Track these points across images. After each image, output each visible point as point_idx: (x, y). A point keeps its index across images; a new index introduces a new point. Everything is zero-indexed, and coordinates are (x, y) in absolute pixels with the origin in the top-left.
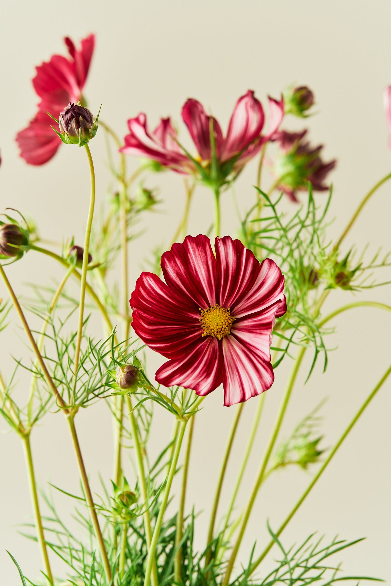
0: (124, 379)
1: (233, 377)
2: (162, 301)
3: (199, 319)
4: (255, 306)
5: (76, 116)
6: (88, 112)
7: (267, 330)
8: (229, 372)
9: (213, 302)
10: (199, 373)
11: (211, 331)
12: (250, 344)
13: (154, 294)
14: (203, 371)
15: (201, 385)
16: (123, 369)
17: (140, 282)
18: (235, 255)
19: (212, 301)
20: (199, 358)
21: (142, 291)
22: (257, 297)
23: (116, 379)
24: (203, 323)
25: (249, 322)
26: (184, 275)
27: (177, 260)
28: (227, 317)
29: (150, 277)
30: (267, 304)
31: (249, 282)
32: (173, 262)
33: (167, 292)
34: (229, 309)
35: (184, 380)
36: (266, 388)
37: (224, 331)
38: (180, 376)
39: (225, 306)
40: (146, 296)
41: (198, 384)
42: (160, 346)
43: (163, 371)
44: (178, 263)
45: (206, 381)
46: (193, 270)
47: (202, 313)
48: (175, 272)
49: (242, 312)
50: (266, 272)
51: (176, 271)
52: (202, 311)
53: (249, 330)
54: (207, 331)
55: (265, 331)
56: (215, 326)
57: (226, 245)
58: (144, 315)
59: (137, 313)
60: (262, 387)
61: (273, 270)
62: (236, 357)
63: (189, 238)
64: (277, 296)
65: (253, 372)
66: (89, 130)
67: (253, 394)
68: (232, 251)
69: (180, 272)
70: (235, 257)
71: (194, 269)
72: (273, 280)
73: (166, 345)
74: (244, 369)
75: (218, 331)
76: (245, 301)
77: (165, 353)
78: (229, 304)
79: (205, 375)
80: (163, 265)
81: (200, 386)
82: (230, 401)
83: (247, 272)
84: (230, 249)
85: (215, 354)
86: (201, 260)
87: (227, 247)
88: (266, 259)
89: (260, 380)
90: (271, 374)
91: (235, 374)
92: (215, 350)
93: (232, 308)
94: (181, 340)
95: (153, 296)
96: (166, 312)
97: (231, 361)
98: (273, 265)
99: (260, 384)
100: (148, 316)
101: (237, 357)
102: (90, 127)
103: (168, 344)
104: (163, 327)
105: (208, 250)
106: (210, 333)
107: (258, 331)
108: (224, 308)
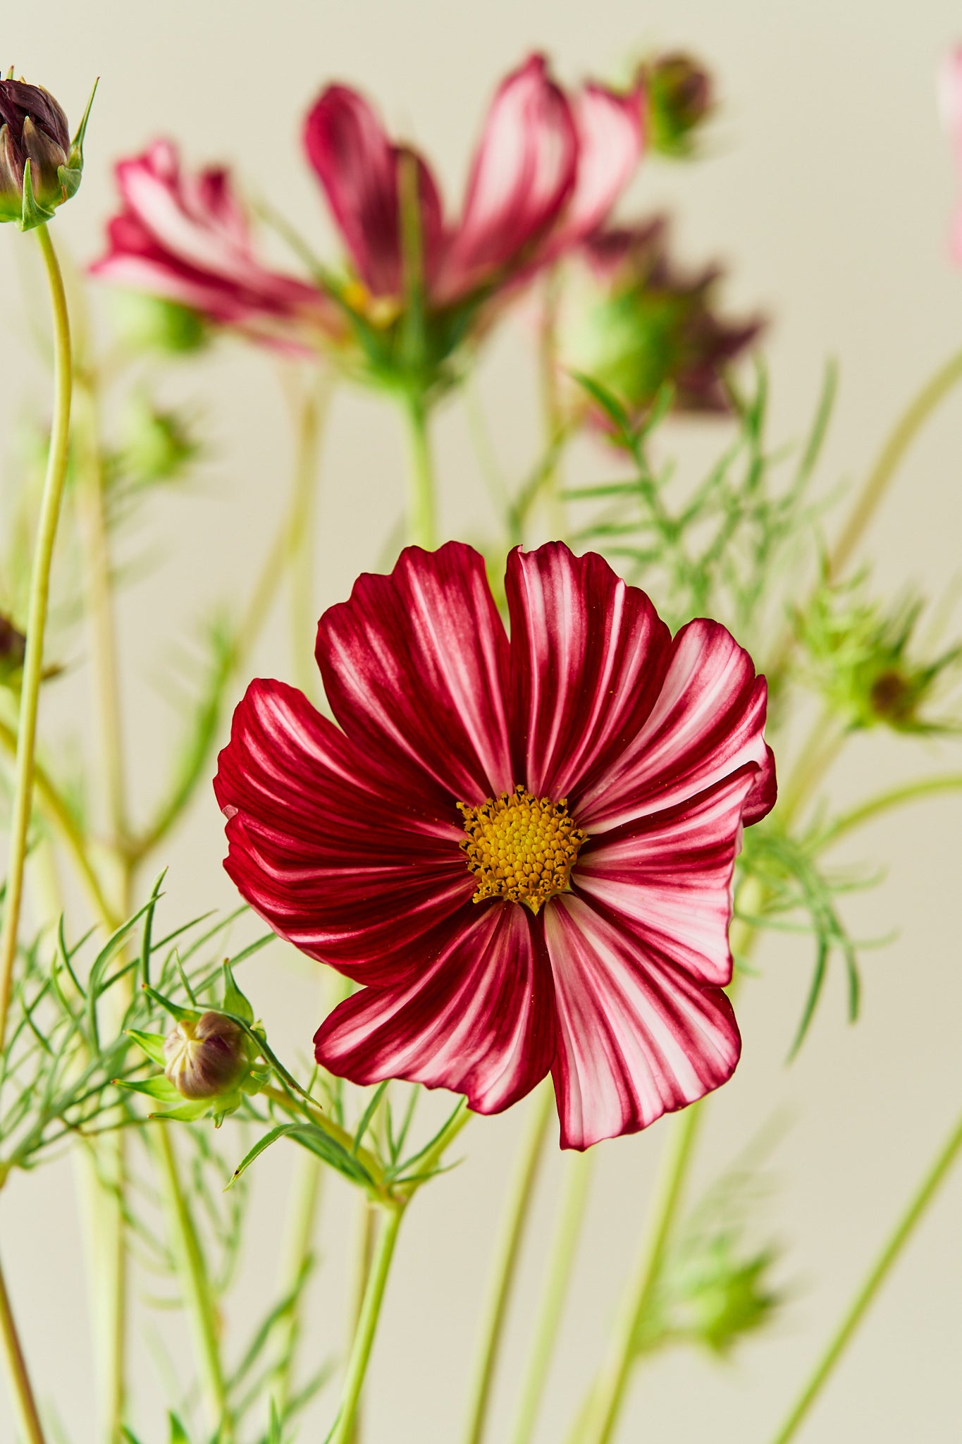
0: (196, 1065)
1: (590, 1046)
2: (321, 782)
3: (457, 844)
4: (657, 791)
5: (12, 118)
6: (51, 104)
7: (705, 873)
8: (574, 1029)
9: (501, 780)
10: (470, 1033)
11: (503, 883)
12: (646, 924)
13: (294, 759)
14: (480, 1025)
15: (484, 1074)
16: (189, 1026)
17: (245, 716)
18: (581, 609)
19: (499, 776)
20: (466, 978)
21: (253, 748)
22: (660, 759)
23: (165, 1064)
24: (475, 855)
25: (638, 847)
26: (396, 686)
27: (371, 634)
28: (557, 830)
29: (277, 698)
30: (696, 780)
31: (632, 705)
32: (357, 643)
33: (335, 750)
34: (563, 802)
35: (420, 1060)
36: (715, 1079)
37: (551, 881)
38: (404, 1044)
39: (547, 791)
40: (267, 767)
41: (473, 1073)
42: (325, 942)
43: (339, 1028)
44: (376, 644)
45: (496, 1062)
46: (427, 671)
47: (466, 820)
48: (366, 678)
49: (608, 812)
50: (694, 666)
51: (368, 674)
52: (468, 814)
53: (640, 874)
54: (489, 881)
55: (701, 875)
56: (516, 865)
57: (550, 575)
58: (261, 833)
59: (240, 824)
60: (700, 1077)
61: (720, 657)
62: (595, 973)
63: (412, 554)
64: (736, 752)
65: (662, 1023)
66: (59, 168)
67: (670, 1104)
68: (573, 597)
69: (382, 677)
70: (581, 618)
71: (430, 664)
72: (720, 697)
73: (346, 935)
74: (627, 1015)
75: (530, 882)
76: (618, 772)
77: (348, 966)
78: (561, 787)
79: (490, 1038)
80: (324, 655)
81: (480, 1081)
82: (585, 1131)
83: (625, 670)
84: (562, 590)
85: (520, 965)
86: (457, 634)
87: (552, 584)
88: (692, 622)
89: (689, 1052)
90: (727, 1030)
91: (593, 1033)
92: (518, 949)
93: (575, 797)
94: (398, 918)
95: (289, 766)
96: (337, 819)
97: (579, 987)
98: (718, 642)
99: (689, 1064)
100: (276, 835)
101: (598, 971)
102: (61, 158)
103: (353, 934)
104: (330, 872)
105: (478, 599)
106: (500, 890)
107: (675, 879)
108: (545, 800)
